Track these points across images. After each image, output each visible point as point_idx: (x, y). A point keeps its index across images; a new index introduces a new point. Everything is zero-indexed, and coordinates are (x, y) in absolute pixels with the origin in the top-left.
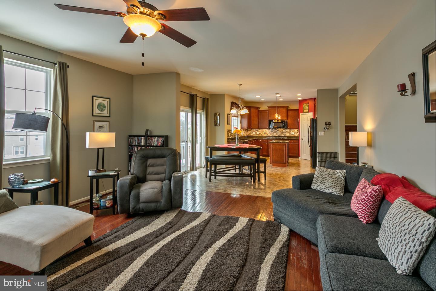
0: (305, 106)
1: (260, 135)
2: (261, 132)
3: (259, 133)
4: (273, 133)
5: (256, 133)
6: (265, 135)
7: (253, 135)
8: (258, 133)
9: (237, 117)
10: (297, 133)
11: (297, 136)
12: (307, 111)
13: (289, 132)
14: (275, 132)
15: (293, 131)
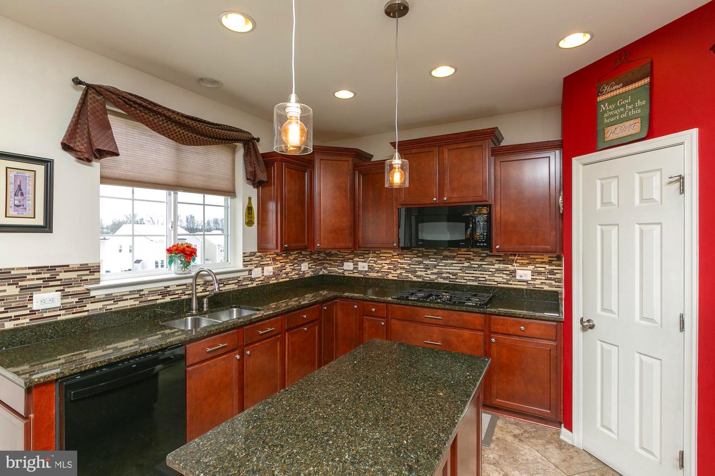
0: (610, 101)
1: (373, 275)
2: (375, 262)
3: (366, 265)
4: (427, 268)
5: (356, 264)
6: (390, 277)
7: (346, 274)
8: (363, 266)
9: (230, 193)
10: (552, 272)
11: (546, 288)
12: (634, 127)
13: (502, 266)
14: (435, 266)
15: (522, 265)
